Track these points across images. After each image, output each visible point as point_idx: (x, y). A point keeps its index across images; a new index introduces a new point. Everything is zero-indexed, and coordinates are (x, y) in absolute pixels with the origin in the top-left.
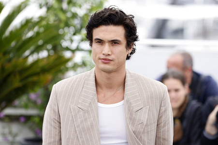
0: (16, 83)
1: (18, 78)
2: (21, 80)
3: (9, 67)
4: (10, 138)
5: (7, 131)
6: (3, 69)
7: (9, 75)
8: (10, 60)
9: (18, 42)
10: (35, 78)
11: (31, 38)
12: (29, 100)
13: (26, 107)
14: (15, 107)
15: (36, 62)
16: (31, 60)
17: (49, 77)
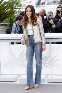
0: (3, 17)
1: (4, 15)
3: (1, 13)
4: (3, 29)
5: (2, 28)
7: (1, 15)
8: (1, 11)
10: (7, 15)
11: (6, 6)
12: (6, 20)
13: (6, 22)
14: (3, 22)
15: (8, 11)
16: (6, 11)
17: (11, 15)
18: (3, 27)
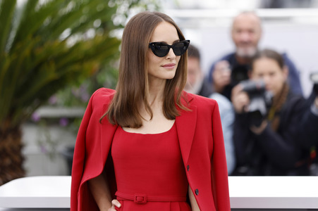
0: (51, 74)
1: (53, 67)
2: (58, 70)
3: (41, 53)
4: (48, 147)
5: (43, 138)
6: (33, 55)
7: (41, 64)
8: (42, 44)
9: (52, 19)
10: (76, 67)
11: (69, 15)
12: (72, 96)
15: (77, 45)
16: (71, 42)
17: (95, 65)
18: (54, 133)
